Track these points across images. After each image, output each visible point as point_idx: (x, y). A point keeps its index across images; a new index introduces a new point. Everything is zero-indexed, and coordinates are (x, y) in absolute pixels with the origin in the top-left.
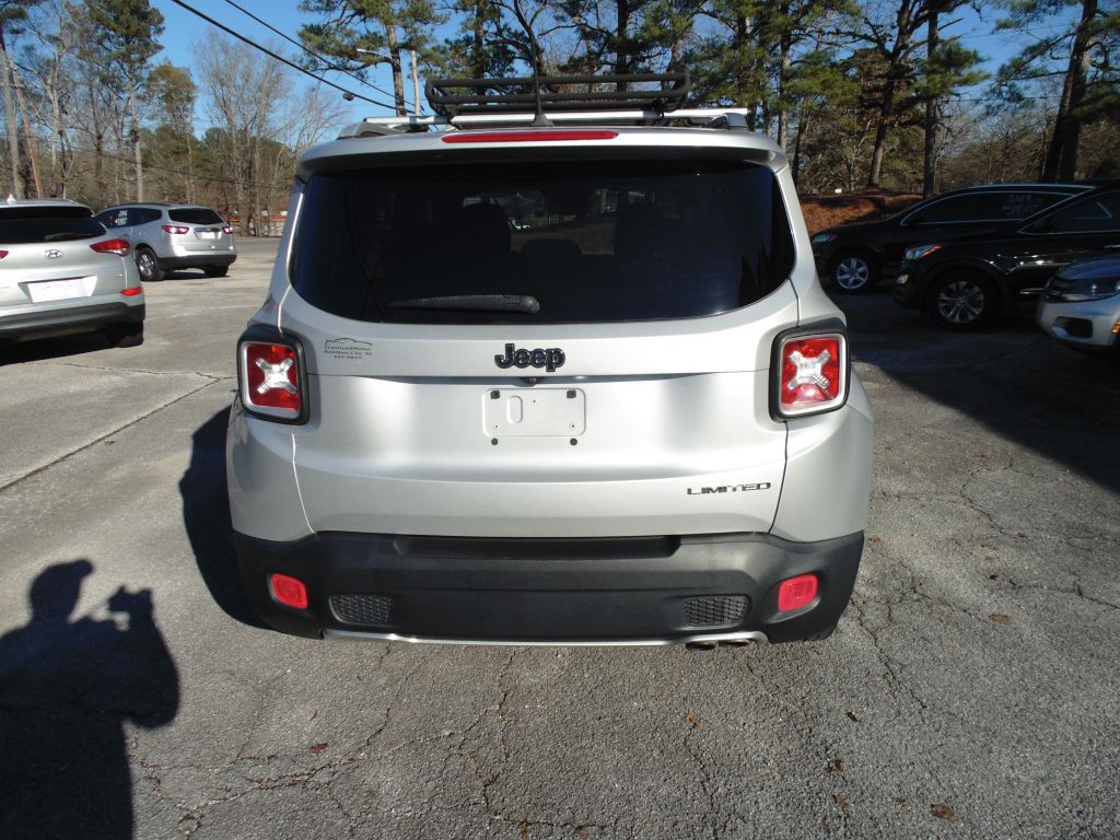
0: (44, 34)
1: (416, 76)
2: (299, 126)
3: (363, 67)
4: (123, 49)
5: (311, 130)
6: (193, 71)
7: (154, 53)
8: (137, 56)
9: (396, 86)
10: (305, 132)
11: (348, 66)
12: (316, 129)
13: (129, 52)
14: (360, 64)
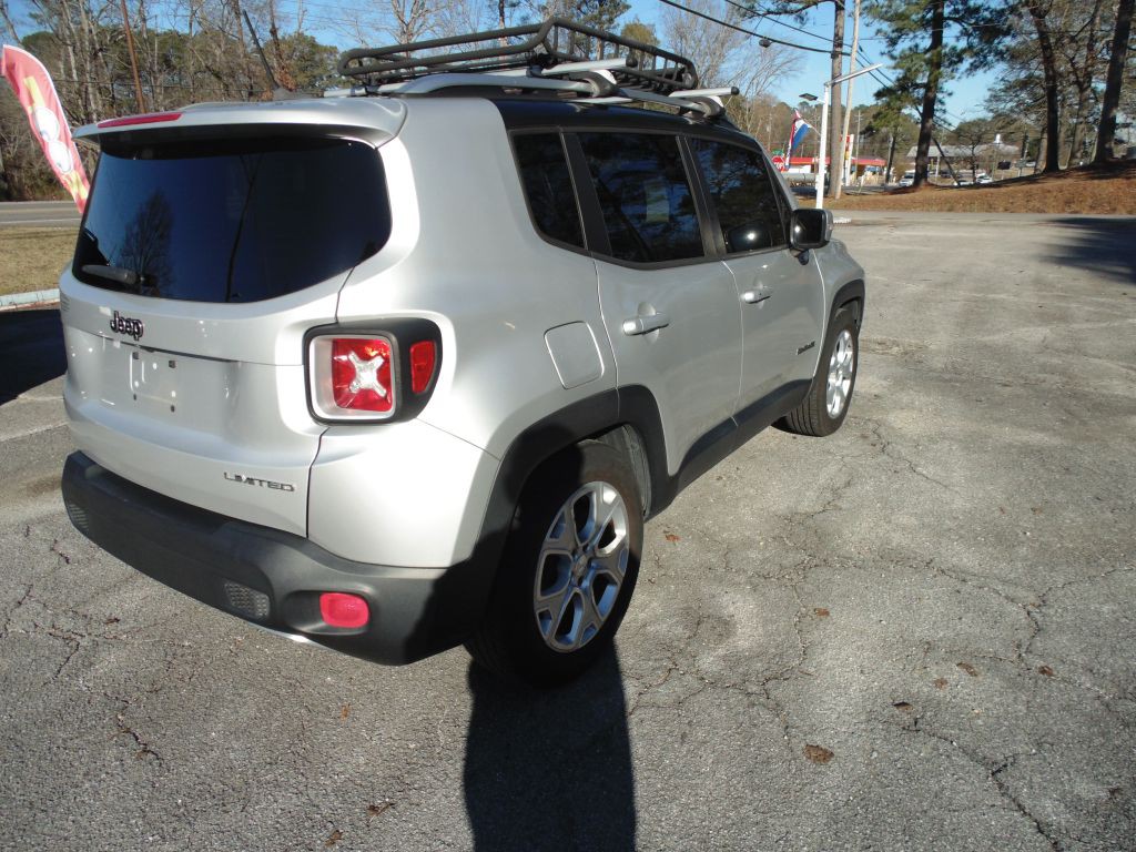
0: (535, 5)
1: (857, 13)
2: (751, 75)
3: (804, 8)
4: (596, 12)
5: (762, 79)
6: (657, 27)
7: (622, 12)
8: (608, 17)
9: (836, 26)
10: (755, 81)
11: (788, 9)
12: (767, 78)
13: (601, 14)
14: (800, 6)
